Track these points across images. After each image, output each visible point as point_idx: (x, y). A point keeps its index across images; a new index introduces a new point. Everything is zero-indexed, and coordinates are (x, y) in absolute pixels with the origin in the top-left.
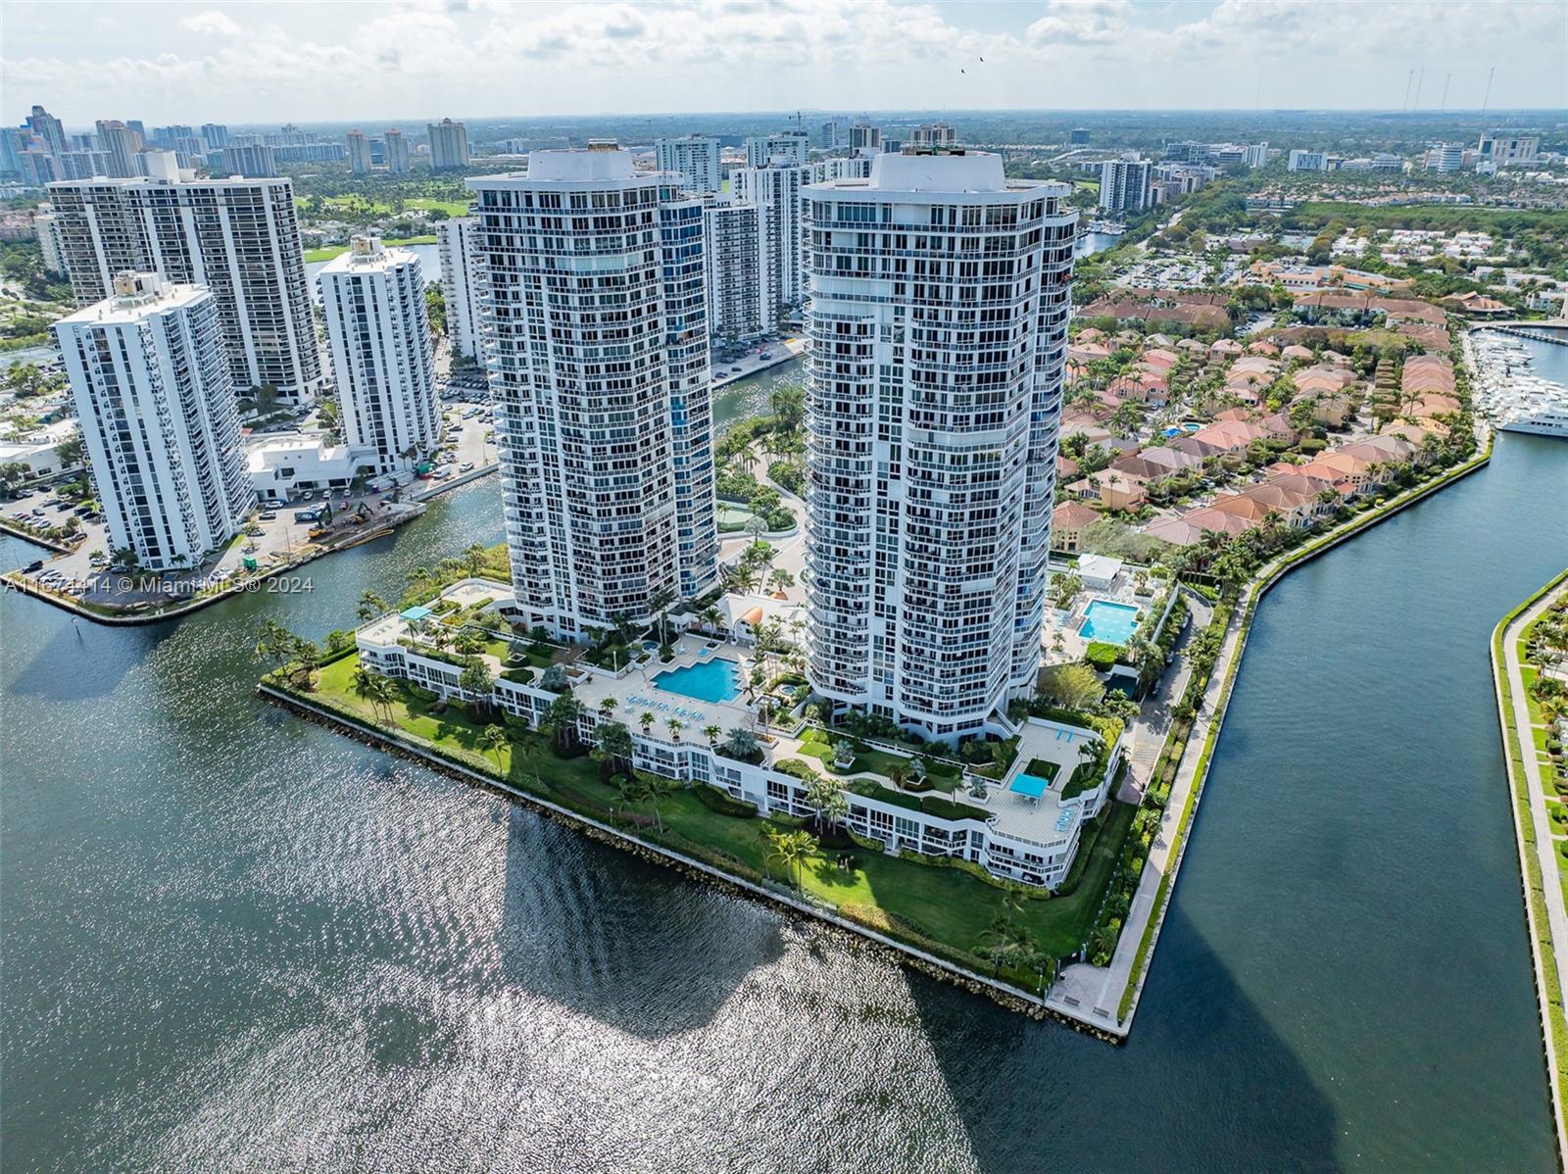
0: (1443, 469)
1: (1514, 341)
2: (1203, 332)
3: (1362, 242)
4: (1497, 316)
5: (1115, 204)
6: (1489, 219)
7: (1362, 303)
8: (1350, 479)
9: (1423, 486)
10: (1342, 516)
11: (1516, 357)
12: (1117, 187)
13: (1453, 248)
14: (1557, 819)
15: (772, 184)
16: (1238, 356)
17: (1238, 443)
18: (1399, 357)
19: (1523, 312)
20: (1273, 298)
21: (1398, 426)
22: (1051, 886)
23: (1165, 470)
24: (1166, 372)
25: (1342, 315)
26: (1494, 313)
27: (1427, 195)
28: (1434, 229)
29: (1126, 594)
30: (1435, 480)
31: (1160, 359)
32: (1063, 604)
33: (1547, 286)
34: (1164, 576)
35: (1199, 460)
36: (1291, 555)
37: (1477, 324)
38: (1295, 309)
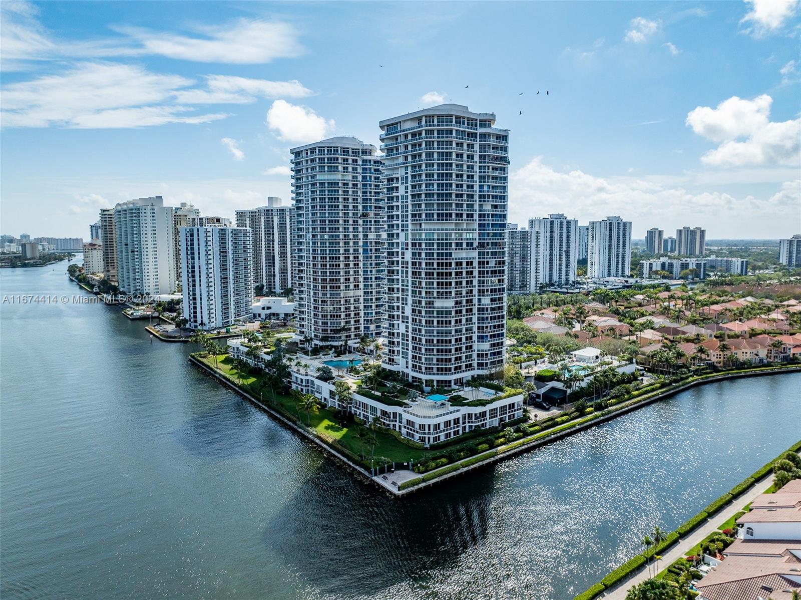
5: (790, 262)
12: (790, 253)
15: (549, 226)
23: (683, 333)
31: (739, 303)
34: (624, 359)
35: (712, 332)
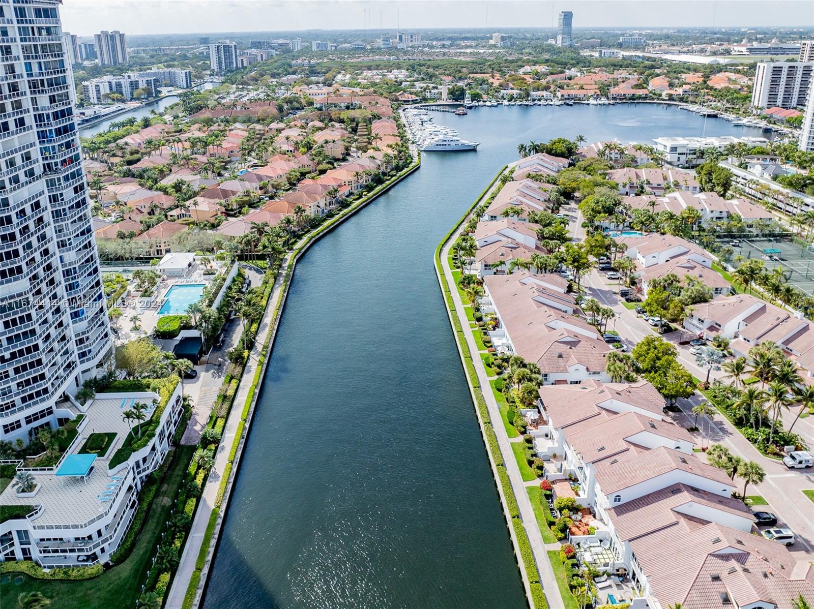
0: (397, 172)
1: (423, 111)
2: (263, 120)
3: (348, 76)
4: (414, 102)
5: (220, 67)
6: (405, 64)
7: (348, 99)
8: (347, 184)
9: (388, 182)
10: (344, 204)
11: (425, 118)
12: (219, 58)
13: (391, 76)
14: (489, 365)
16: (284, 129)
17: (281, 173)
18: (369, 121)
19: (425, 99)
20: (304, 102)
21: (371, 152)
22: (104, 559)
23: (234, 193)
24: (240, 141)
25: (340, 107)
26: (413, 101)
27: (377, 57)
28: (382, 69)
29: (197, 276)
30: (394, 178)
31: (238, 134)
32: (146, 293)
33: (434, 88)
34: (223, 259)
35: (257, 184)
36: (314, 232)
37: (406, 106)
38: (315, 106)
